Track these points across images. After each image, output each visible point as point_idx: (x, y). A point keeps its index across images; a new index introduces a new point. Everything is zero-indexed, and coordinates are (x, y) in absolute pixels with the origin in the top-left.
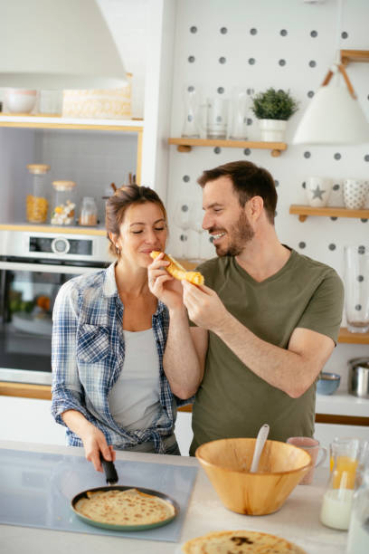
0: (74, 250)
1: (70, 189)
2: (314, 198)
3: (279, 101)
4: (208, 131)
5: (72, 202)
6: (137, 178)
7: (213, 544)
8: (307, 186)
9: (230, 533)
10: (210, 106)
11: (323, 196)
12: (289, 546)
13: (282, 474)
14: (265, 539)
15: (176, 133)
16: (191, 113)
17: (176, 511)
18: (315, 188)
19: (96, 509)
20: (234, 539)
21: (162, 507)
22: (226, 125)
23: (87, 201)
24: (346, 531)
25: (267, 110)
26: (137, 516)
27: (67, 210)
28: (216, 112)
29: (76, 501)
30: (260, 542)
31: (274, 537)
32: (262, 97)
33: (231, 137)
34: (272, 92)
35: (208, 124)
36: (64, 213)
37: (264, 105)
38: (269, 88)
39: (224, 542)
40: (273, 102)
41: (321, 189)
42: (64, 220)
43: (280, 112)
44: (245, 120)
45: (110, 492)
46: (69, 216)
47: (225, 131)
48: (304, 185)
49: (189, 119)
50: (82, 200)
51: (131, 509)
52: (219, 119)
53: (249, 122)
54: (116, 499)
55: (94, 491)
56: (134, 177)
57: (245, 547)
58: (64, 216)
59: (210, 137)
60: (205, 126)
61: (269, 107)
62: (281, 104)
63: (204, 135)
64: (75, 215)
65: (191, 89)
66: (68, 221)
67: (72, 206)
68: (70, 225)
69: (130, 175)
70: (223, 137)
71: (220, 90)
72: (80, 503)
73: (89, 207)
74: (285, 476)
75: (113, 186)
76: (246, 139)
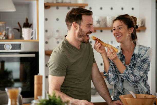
2: (97, 23)
11: (100, 23)
18: (97, 20)
27: (4, 33)
33: (65, 3)
36: (2, 35)
41: (100, 20)
42: (3, 37)
46: (4, 36)
58: (3, 36)
59: (57, 2)
63: (55, 2)
64: (6, 35)
66: (4, 38)
70: (62, 2)
73: (11, 32)
75: (19, 23)
76: (71, 3)
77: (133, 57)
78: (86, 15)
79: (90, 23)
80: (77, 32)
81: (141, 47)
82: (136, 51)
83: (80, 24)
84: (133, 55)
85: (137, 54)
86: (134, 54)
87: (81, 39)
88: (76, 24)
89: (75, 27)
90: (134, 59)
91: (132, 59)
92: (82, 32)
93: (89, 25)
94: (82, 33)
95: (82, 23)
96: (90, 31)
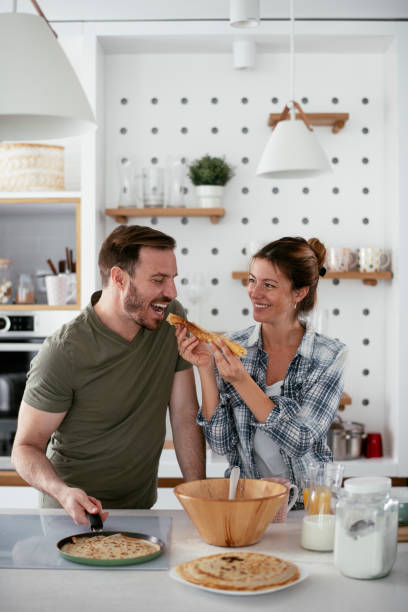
0: (15, 327)
1: (6, 266)
3: (215, 167)
4: (145, 201)
5: (8, 280)
6: (74, 254)
7: (206, 563)
8: (247, 251)
9: (220, 555)
10: (145, 176)
12: (278, 560)
13: (262, 500)
14: (253, 557)
15: (113, 204)
16: (127, 184)
17: (162, 548)
19: (82, 550)
20: (224, 559)
21: (148, 547)
22: (162, 194)
23: (24, 279)
24: (331, 552)
25: (204, 176)
26: (123, 554)
27: (4, 289)
28: (152, 183)
29: (61, 545)
30: (250, 559)
31: (262, 555)
32: (198, 164)
33: (168, 206)
34: (207, 159)
35: (144, 194)
36: (1, 291)
37: (201, 171)
38: (204, 156)
39: (215, 561)
40: (209, 168)
42: (1, 299)
43: (217, 177)
44: (181, 189)
45: (95, 538)
46: (6, 294)
47: (162, 201)
48: (244, 251)
49: (125, 190)
50: (18, 277)
51: (118, 549)
52: (155, 189)
53: (185, 191)
54: (102, 542)
55: (79, 537)
56: (71, 252)
57: (236, 563)
58: (1, 295)
59: (147, 206)
60: (141, 196)
61: (206, 173)
62: (218, 170)
63: (140, 205)
64: (11, 293)
65: (124, 160)
66: (5, 300)
67: (8, 284)
68: (8, 303)
69: (67, 250)
70: (160, 206)
71: (154, 161)
72: (66, 547)
73: (26, 285)
74: (264, 503)
75: (49, 262)
76: (183, 207)
77: (293, 363)
78: (153, 247)
79: (163, 271)
80: (124, 294)
81: (319, 340)
82: (305, 350)
83: (132, 274)
84: (296, 359)
85: (309, 357)
86: (300, 356)
87: (135, 315)
88: (122, 272)
89: (119, 280)
90: (297, 371)
91: (291, 369)
92: (136, 297)
93: (160, 278)
94: (136, 300)
95: (139, 271)
96: (162, 293)
